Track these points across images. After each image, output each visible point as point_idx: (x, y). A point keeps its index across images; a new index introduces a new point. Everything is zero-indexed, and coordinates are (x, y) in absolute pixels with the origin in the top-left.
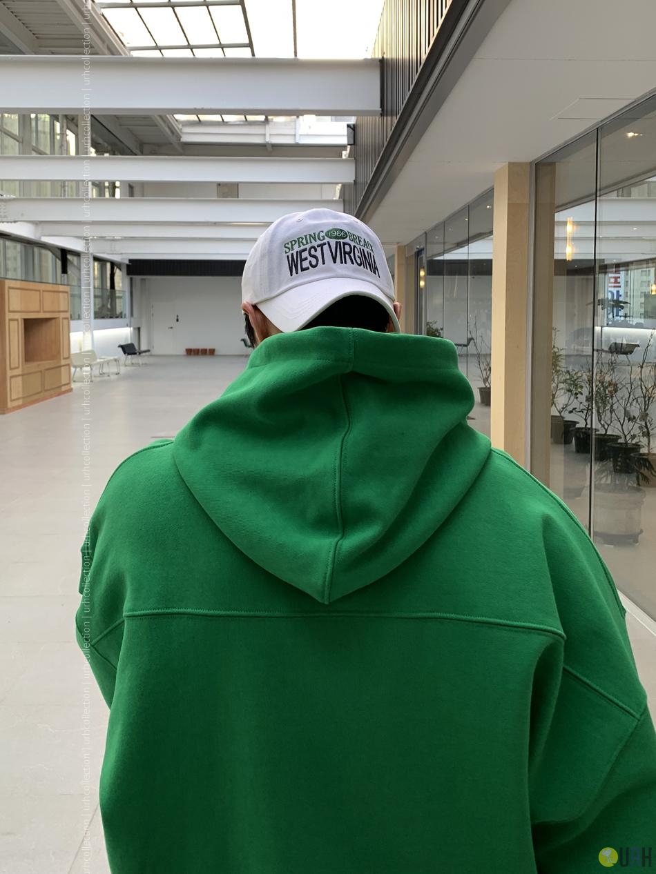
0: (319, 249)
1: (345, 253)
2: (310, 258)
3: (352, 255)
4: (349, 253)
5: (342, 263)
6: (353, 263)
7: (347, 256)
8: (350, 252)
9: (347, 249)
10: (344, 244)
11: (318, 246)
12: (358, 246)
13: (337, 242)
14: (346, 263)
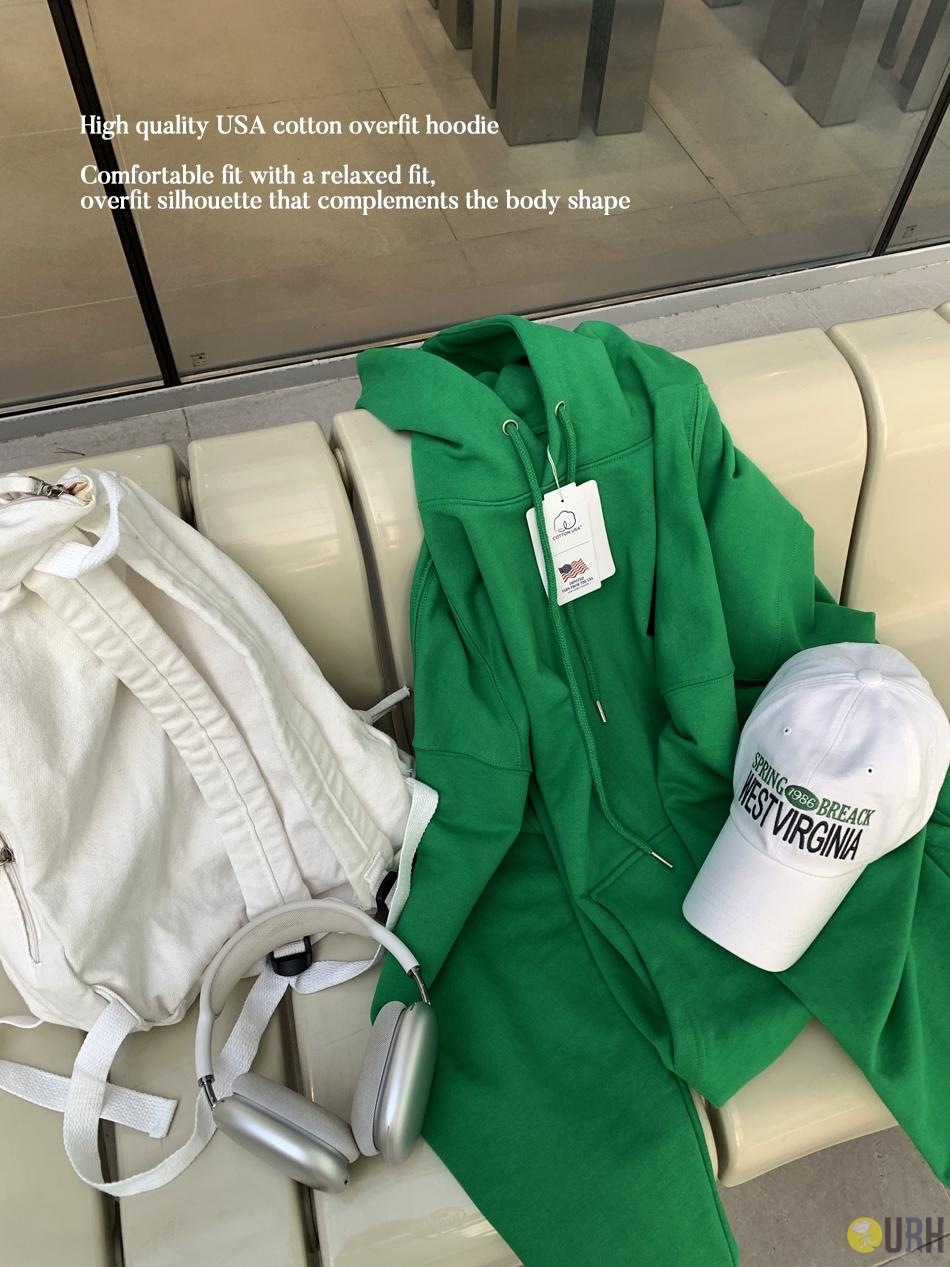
0: (770, 800)
1: (798, 828)
2: (756, 802)
3: (807, 836)
4: (803, 832)
5: (785, 839)
6: (801, 847)
7: (798, 834)
8: (807, 831)
9: (805, 825)
10: (804, 817)
11: (772, 796)
12: (830, 822)
13: (792, 810)
14: (790, 842)
